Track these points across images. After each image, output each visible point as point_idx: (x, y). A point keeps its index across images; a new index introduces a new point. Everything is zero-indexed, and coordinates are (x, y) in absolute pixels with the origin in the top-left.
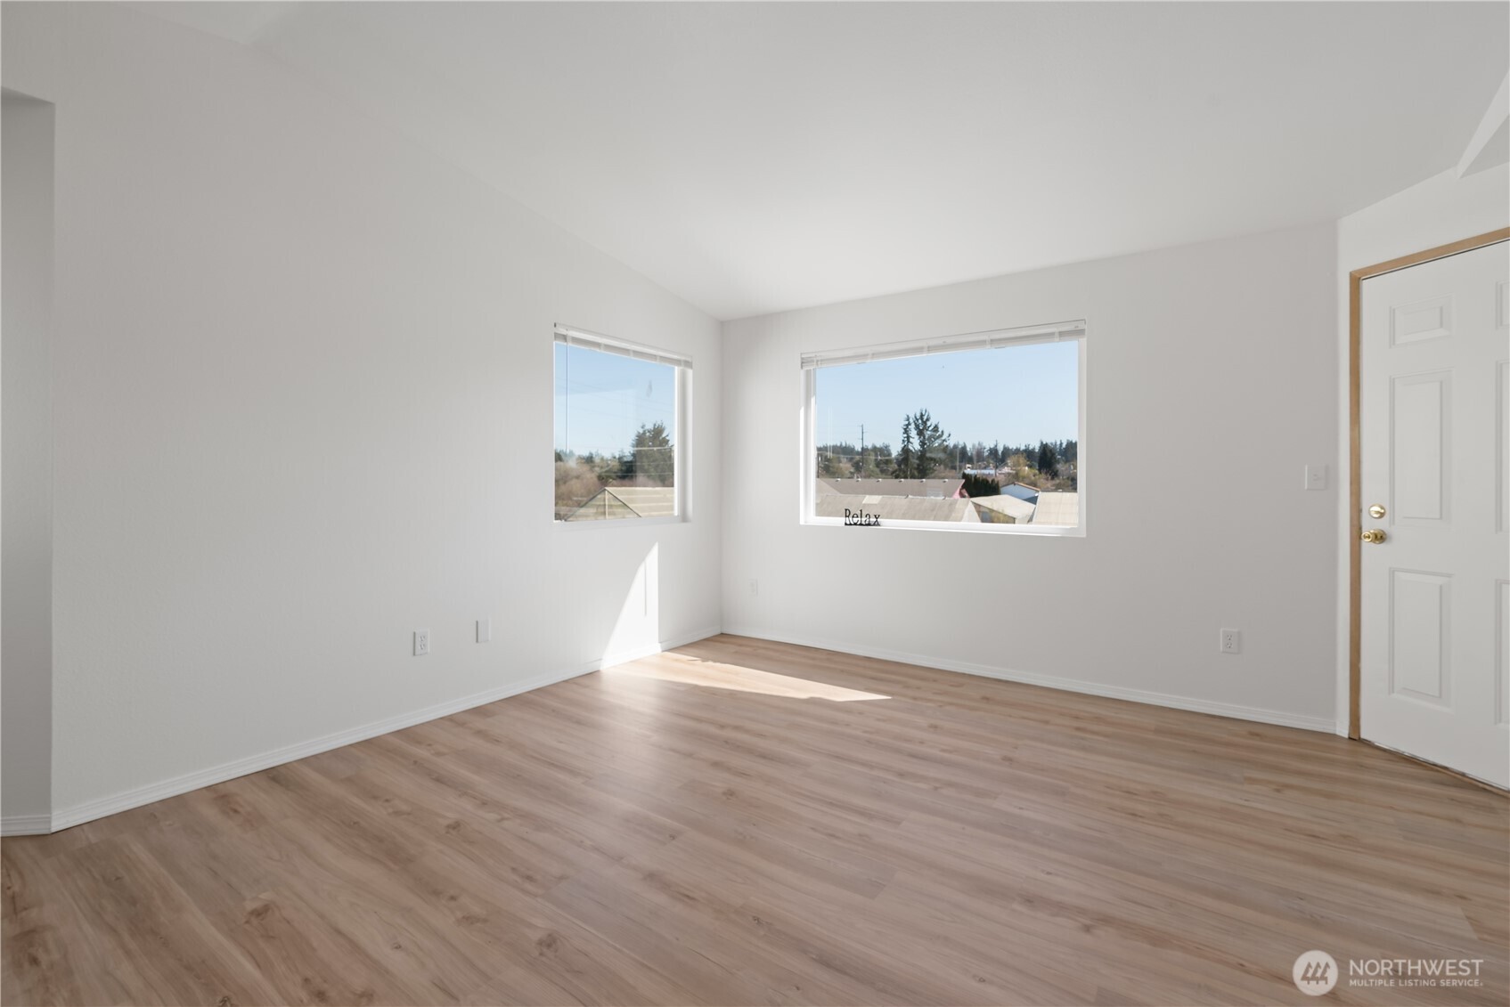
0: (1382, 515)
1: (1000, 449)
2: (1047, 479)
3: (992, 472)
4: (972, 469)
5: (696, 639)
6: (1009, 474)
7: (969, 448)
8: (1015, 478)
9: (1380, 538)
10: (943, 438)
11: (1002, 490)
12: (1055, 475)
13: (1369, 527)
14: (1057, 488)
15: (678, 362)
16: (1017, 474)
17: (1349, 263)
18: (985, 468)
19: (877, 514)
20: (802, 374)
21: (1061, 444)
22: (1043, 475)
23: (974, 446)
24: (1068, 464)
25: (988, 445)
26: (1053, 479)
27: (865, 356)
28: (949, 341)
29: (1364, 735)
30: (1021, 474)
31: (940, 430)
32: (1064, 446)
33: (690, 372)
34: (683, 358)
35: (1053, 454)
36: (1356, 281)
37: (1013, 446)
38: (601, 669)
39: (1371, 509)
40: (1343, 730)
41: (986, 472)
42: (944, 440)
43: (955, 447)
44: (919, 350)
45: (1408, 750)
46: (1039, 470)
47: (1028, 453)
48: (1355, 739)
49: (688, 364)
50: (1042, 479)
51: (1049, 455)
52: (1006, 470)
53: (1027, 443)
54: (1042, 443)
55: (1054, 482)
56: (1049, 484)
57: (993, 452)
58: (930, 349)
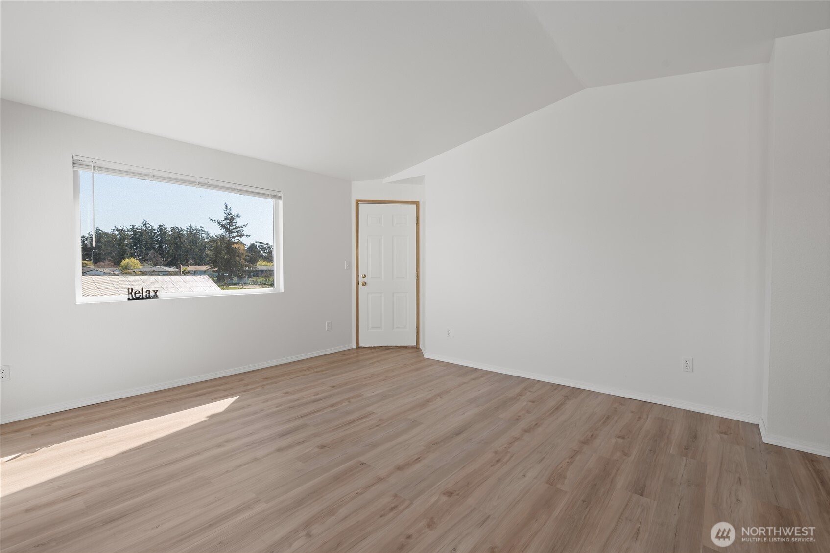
0: (364, 277)
9: (364, 284)
13: (361, 280)
17: (356, 196)
19: (155, 290)
27: (147, 175)
28: (211, 182)
29: (360, 345)
36: (358, 202)
39: (362, 274)
40: (354, 346)
44: (192, 183)
45: (372, 345)
48: (358, 347)
58: (200, 184)
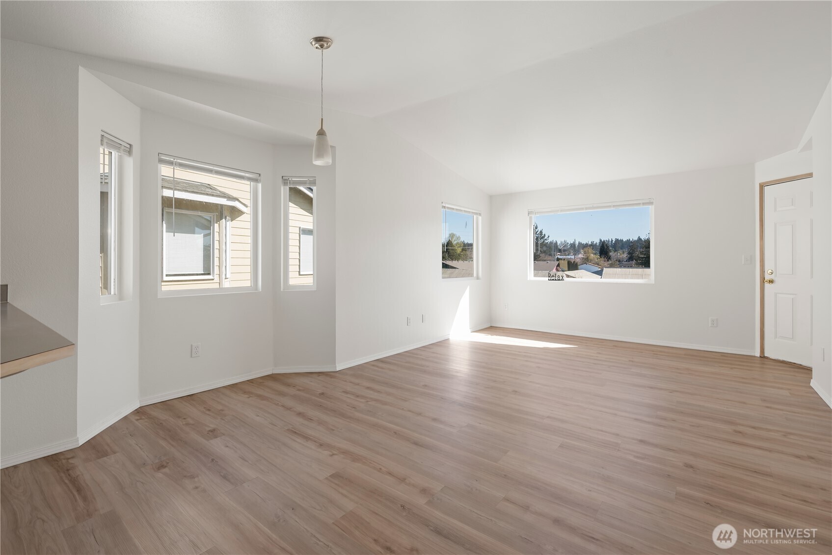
0: (772, 273)
1: (577, 243)
2: (605, 261)
3: (573, 257)
4: (561, 255)
5: (483, 328)
6: (583, 258)
7: (559, 243)
8: (586, 260)
9: (771, 282)
10: (546, 238)
11: (579, 267)
12: (609, 258)
13: (768, 277)
14: (611, 266)
15: (476, 214)
16: (587, 258)
17: (759, 180)
18: (568, 255)
20: (528, 217)
21: (612, 241)
22: (602, 259)
23: (561, 242)
24: (616, 252)
25: (570, 241)
26: (608, 261)
28: (595, 206)
29: (766, 355)
30: (590, 258)
31: (543, 234)
32: (614, 242)
33: (480, 218)
34: (478, 212)
35: (608, 247)
36: (762, 187)
37: (584, 242)
38: (450, 338)
39: (768, 270)
40: (758, 354)
41: (569, 257)
42: (545, 239)
43: (551, 243)
45: (781, 358)
46: (600, 256)
47: (593, 246)
48: (763, 357)
49: (480, 214)
50: (602, 261)
51: (605, 247)
52: (580, 256)
53: (592, 241)
54: (601, 240)
55: (608, 263)
56: (606, 264)
57: (573, 245)
58: (587, 209)
